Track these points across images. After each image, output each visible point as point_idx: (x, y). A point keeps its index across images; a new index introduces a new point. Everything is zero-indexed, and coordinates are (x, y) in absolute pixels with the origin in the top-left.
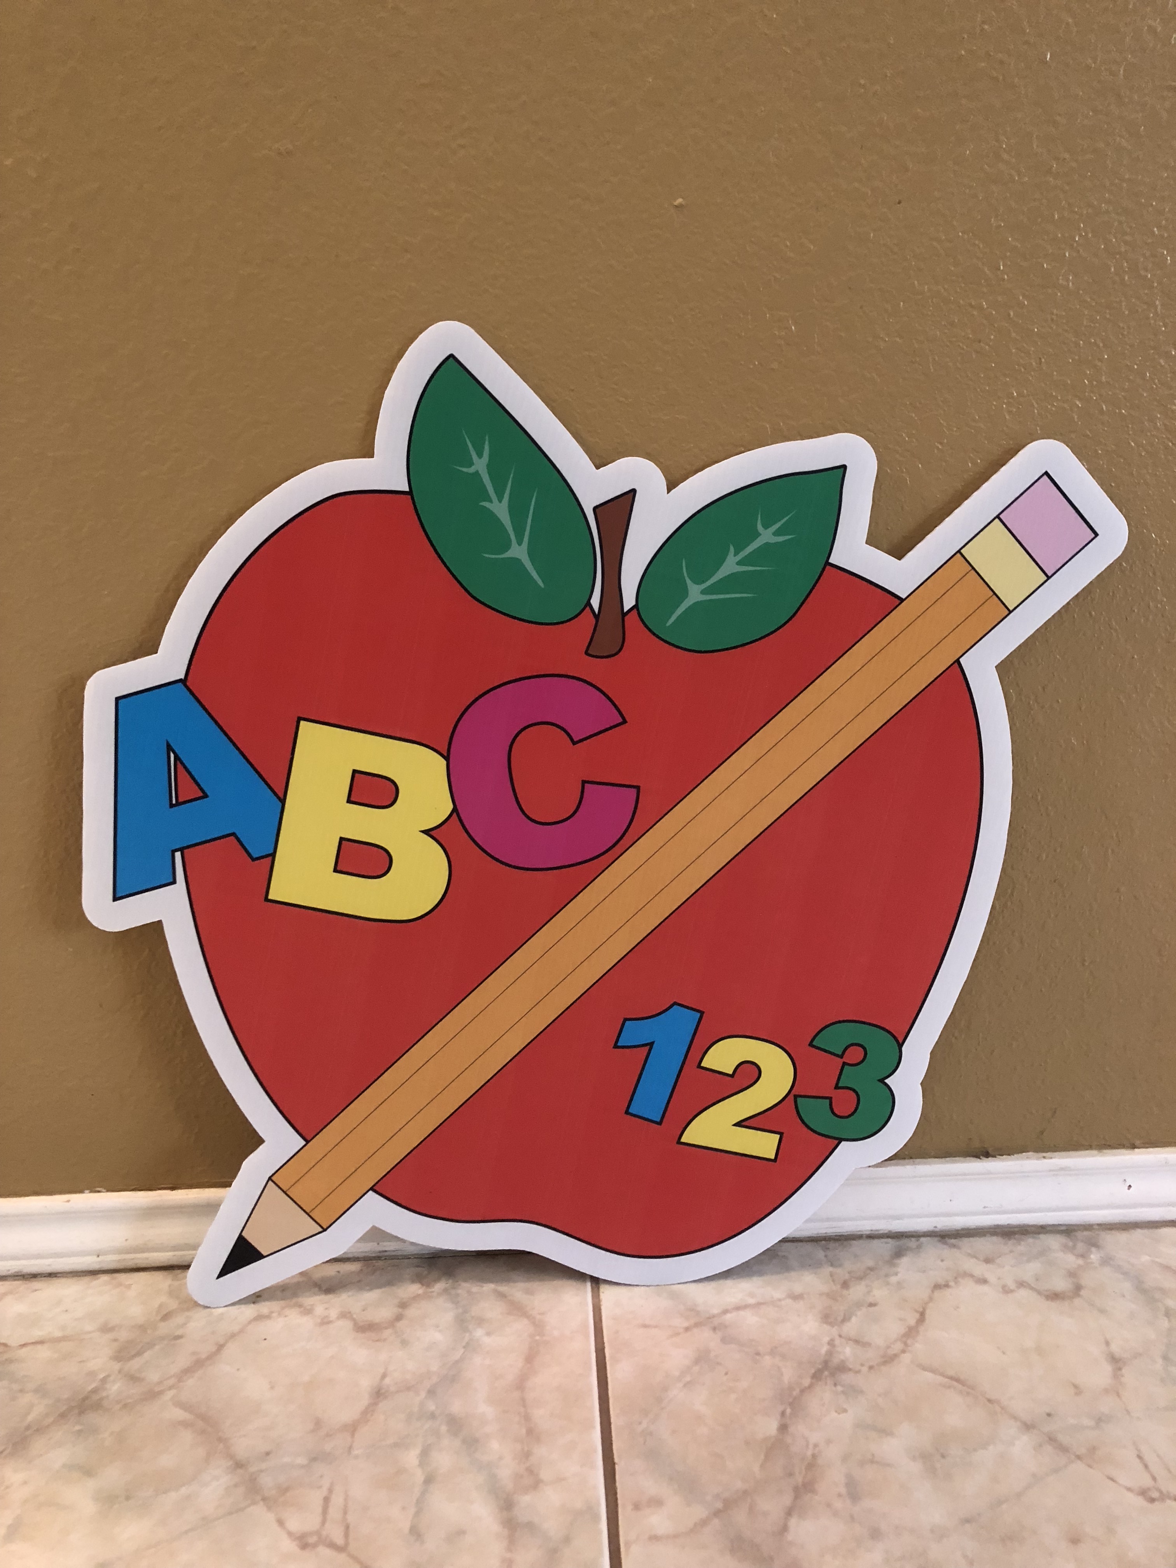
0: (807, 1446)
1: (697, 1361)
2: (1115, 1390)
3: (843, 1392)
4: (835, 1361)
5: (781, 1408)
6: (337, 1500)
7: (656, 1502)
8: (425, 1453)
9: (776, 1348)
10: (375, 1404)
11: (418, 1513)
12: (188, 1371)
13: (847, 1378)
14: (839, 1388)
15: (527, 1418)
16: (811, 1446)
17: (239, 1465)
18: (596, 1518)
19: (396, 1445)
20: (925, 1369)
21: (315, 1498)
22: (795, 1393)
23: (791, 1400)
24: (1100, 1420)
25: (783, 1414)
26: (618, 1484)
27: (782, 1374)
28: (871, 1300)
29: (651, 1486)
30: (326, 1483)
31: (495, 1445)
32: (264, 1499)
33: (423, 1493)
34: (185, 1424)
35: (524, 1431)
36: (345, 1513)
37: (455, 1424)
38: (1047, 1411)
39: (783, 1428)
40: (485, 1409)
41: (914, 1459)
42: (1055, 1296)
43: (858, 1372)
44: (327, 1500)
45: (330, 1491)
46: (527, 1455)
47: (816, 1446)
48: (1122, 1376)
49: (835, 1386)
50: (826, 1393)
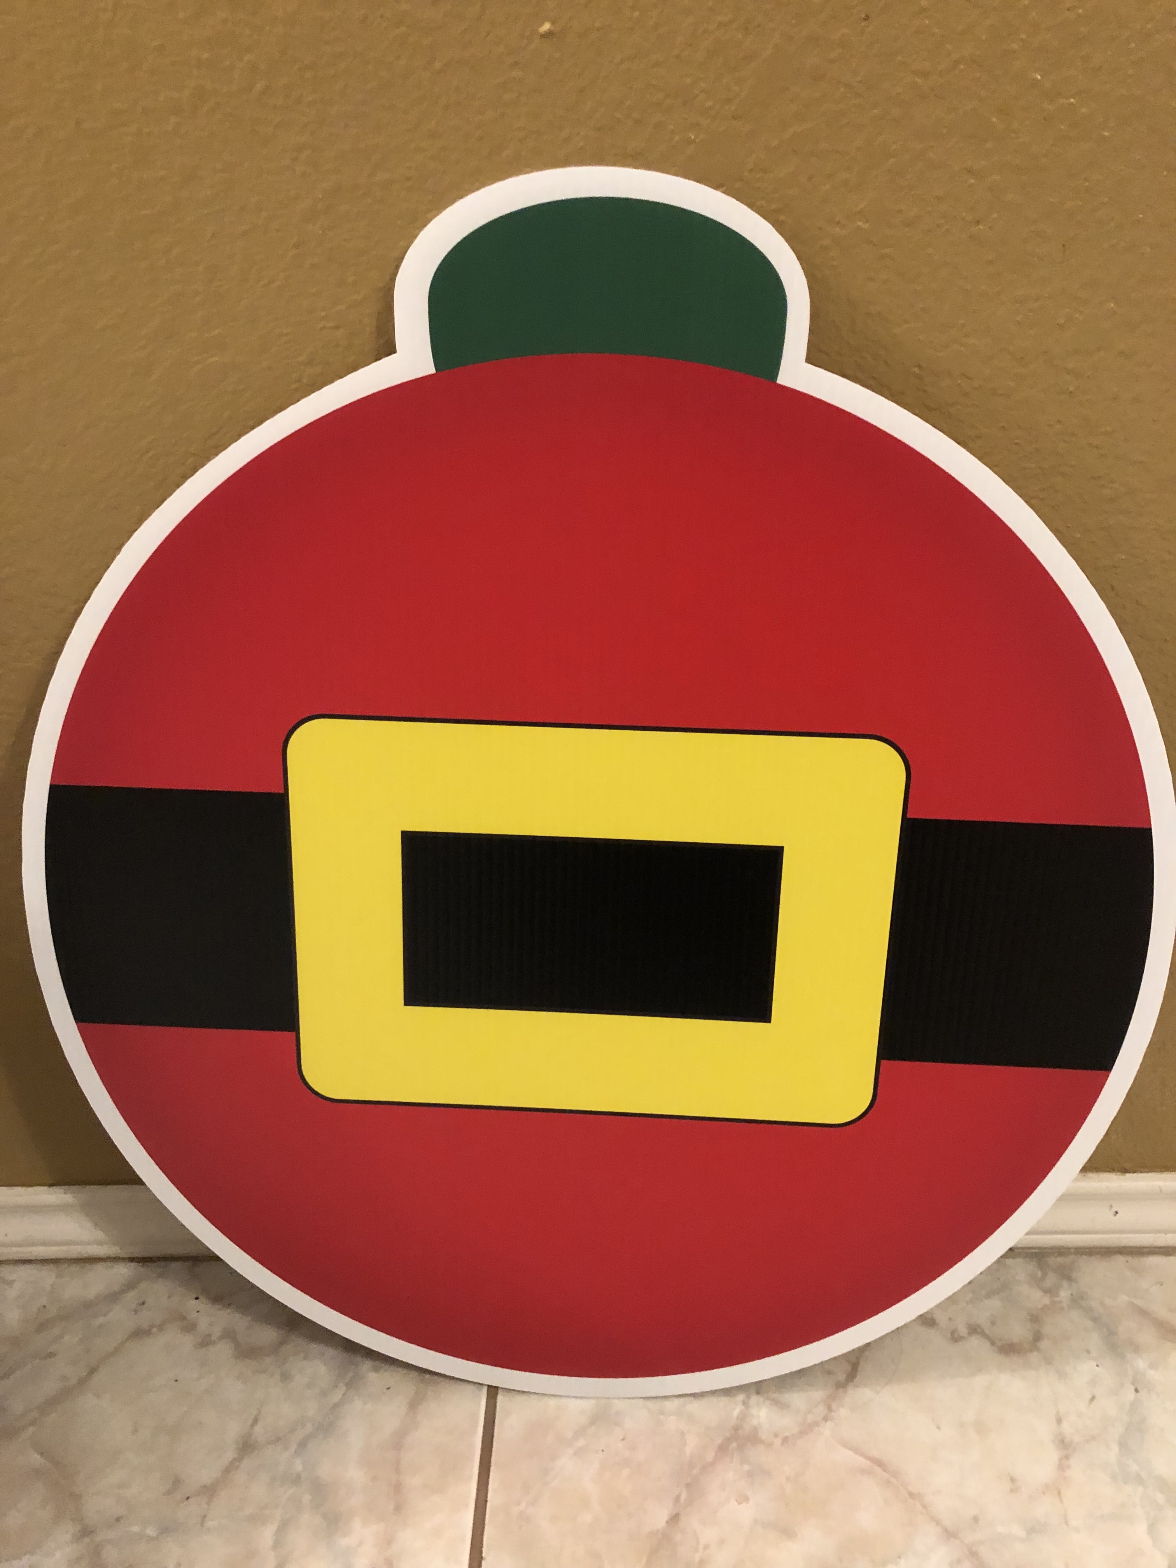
0: (697, 1547)
2: (1057, 1487)
3: (749, 1473)
4: (747, 1428)
5: (676, 1490)
8: (282, 1530)
10: (240, 1459)
12: (53, 1402)
13: (756, 1453)
15: (398, 1488)
16: (700, 1548)
17: (85, 1532)
19: (253, 1518)
20: (846, 1445)
22: (694, 1471)
23: (689, 1480)
25: (677, 1499)
27: (685, 1444)
34: (40, 1474)
35: (392, 1506)
37: (320, 1493)
38: (974, 1513)
39: (674, 1519)
40: (355, 1474)
42: (1009, 1347)
43: (770, 1445)
46: (389, 1541)
48: (1069, 1467)
49: (741, 1464)
50: (729, 1473)
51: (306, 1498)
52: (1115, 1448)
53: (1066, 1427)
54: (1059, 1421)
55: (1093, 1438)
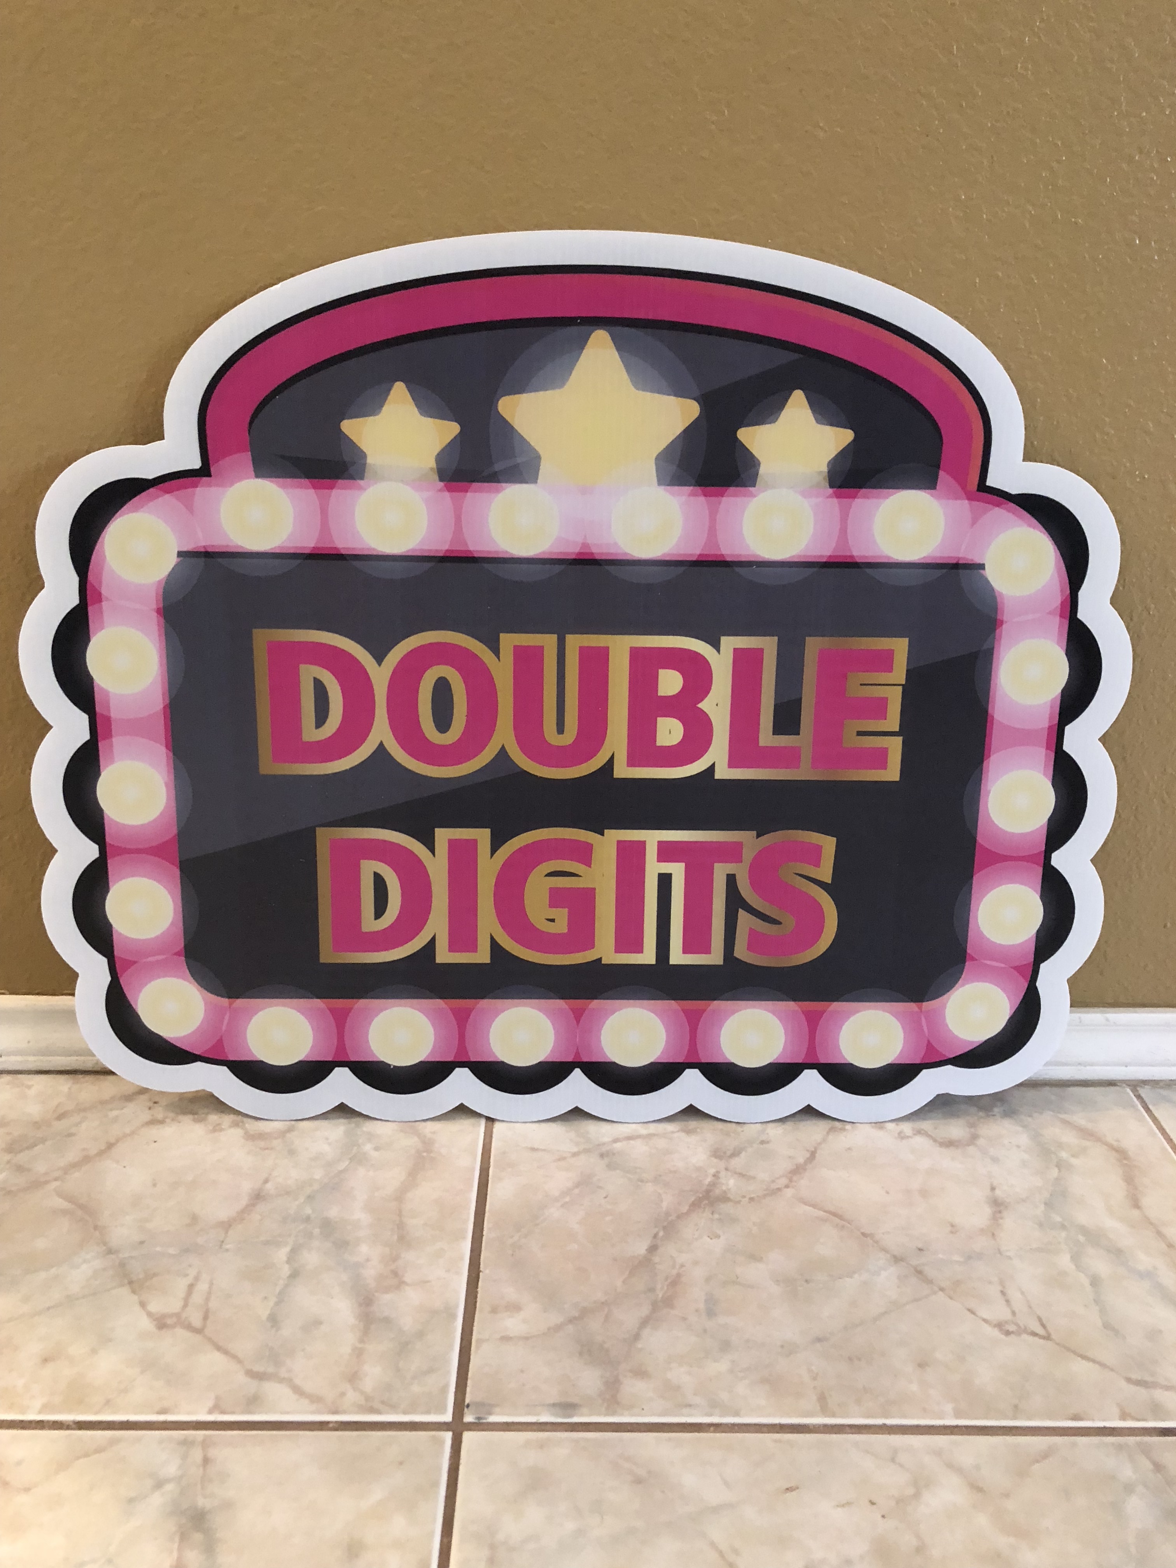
0: (674, 1267)
1: (577, 1185)
2: (992, 1231)
3: (720, 1220)
4: (717, 1192)
5: (655, 1230)
6: (202, 1287)
7: (514, 1308)
8: (294, 1251)
9: (660, 1176)
10: (254, 1205)
11: (277, 1304)
12: (75, 1166)
13: (725, 1208)
14: (716, 1216)
15: (401, 1226)
16: (677, 1267)
17: (110, 1252)
18: (454, 1316)
19: (267, 1243)
20: (806, 1203)
21: (182, 1284)
22: (670, 1218)
23: (665, 1224)
24: (970, 1257)
25: (655, 1236)
26: (479, 1290)
27: (662, 1201)
28: (763, 1137)
29: (510, 1293)
30: (192, 1273)
31: (364, 1249)
32: (131, 1283)
33: (286, 1286)
34: (65, 1212)
35: (395, 1237)
36: (207, 1299)
37: (328, 1227)
38: (920, 1246)
39: (653, 1249)
40: (359, 1215)
41: (777, 1282)
42: (949, 1144)
43: (739, 1202)
44: (191, 1287)
45: (197, 1279)
46: (395, 1259)
47: (682, 1266)
48: (1002, 1218)
49: (712, 1214)
50: (702, 1219)
51: (317, 1231)
52: (1042, 1207)
53: (998, 1192)
54: (993, 1189)
55: (1024, 1200)
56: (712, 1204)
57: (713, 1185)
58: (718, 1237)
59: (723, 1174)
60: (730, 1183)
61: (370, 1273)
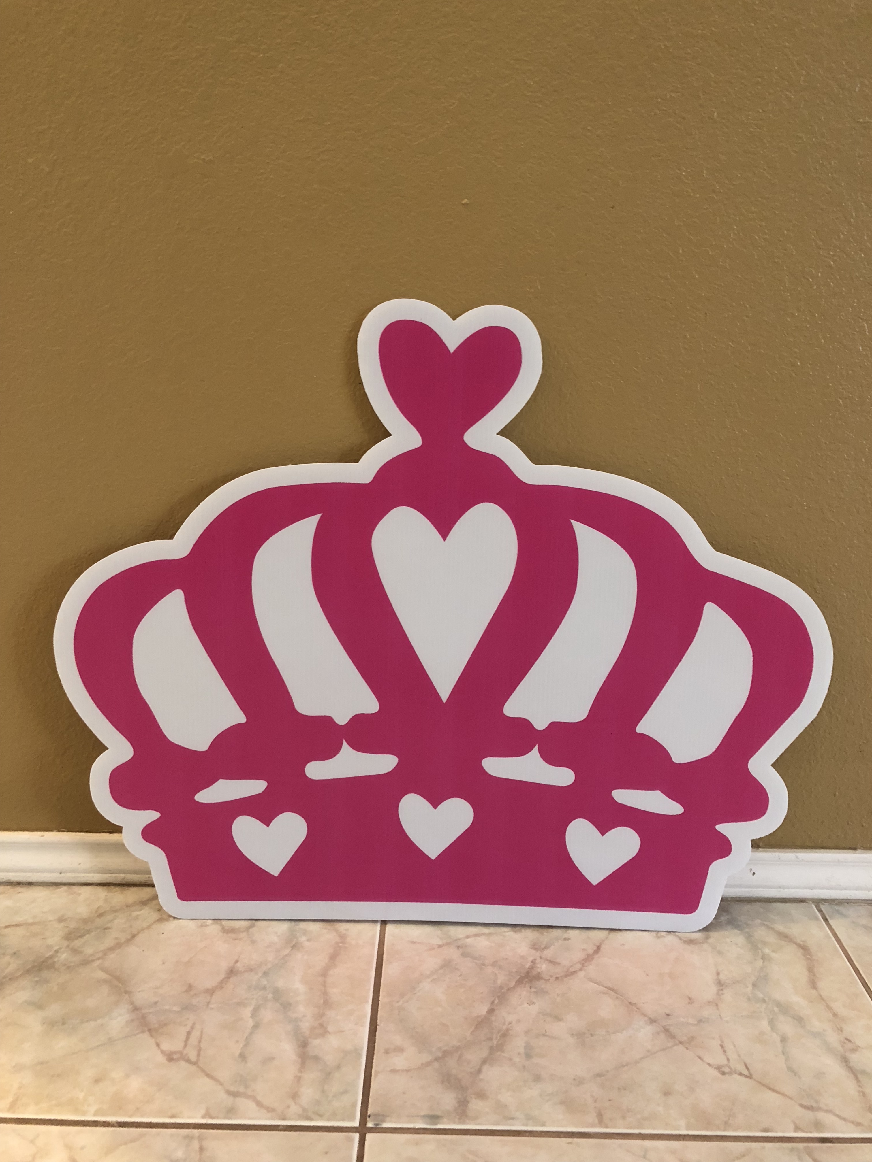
0: (504, 1024)
1: (443, 966)
2: (715, 1002)
3: (535, 992)
4: (534, 973)
5: (492, 999)
7: (400, 1050)
8: (256, 1010)
9: (497, 961)
13: (540, 982)
14: (533, 990)
15: (325, 993)
16: (507, 1024)
18: (360, 1055)
19: (238, 1004)
20: (592, 981)
22: (503, 991)
23: (499, 994)
24: (701, 1021)
25: (493, 1002)
26: (377, 1037)
27: (497, 978)
28: (566, 936)
29: (398, 1040)
31: (301, 1008)
35: (322, 1001)
37: (278, 994)
38: (667, 1012)
39: (491, 1011)
40: (298, 986)
41: (572, 1035)
43: (549, 980)
46: (321, 1015)
47: (510, 1023)
48: (723, 994)
49: (531, 988)
50: (523, 992)
51: (270, 996)
56: (531, 981)
57: (532, 968)
58: (534, 1003)
59: (538, 960)
60: (543, 967)
61: (305, 1026)
